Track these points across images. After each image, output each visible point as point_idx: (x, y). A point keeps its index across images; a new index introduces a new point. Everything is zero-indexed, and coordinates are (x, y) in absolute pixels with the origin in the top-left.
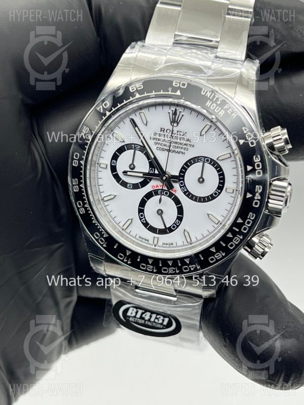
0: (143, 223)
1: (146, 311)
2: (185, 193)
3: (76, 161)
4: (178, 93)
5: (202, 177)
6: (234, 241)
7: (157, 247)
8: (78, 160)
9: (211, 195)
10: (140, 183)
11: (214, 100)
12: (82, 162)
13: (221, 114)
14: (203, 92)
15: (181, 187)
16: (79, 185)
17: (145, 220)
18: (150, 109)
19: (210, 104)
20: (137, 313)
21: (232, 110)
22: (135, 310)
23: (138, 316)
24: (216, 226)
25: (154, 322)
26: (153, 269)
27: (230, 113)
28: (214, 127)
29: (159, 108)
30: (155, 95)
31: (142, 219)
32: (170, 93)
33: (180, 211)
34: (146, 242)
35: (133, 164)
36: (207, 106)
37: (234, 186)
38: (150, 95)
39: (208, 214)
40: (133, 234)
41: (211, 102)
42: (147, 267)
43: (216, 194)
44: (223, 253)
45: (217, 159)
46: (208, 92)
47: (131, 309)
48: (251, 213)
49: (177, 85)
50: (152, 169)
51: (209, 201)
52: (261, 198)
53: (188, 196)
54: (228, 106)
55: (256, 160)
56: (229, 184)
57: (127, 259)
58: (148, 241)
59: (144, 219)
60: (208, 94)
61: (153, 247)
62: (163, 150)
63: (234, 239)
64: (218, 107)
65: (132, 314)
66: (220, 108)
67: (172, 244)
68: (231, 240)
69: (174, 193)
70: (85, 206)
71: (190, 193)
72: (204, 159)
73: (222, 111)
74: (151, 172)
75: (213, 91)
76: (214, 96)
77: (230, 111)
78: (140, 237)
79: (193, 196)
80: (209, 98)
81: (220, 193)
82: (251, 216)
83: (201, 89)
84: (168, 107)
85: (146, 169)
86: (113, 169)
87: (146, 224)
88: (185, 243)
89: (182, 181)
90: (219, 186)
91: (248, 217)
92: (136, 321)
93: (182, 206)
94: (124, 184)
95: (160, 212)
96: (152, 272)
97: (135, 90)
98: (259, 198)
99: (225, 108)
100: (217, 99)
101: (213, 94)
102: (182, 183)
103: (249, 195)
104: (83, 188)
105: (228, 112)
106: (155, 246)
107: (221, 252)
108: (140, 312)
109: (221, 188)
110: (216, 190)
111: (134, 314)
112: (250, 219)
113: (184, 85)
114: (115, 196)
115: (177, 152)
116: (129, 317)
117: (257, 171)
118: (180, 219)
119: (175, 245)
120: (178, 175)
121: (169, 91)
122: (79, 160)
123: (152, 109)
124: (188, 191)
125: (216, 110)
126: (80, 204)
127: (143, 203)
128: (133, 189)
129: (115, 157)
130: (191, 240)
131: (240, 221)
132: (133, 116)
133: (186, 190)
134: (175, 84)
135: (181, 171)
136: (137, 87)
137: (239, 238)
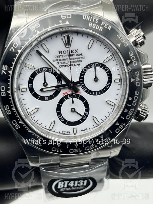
0: (62, 122)
1: (70, 180)
2: (86, 92)
3: (3, 92)
4: (67, 23)
5: (96, 77)
6: (129, 114)
7: (76, 135)
8: (4, 91)
9: (105, 88)
10: (53, 94)
11: (93, 21)
12: (9, 92)
13: (101, 30)
14: (84, 18)
15: (83, 88)
16: (10, 109)
17: (64, 119)
18: (48, 40)
19: (91, 25)
20: (64, 184)
21: (107, 25)
22: (63, 183)
23: (66, 186)
24: (113, 107)
25: (77, 186)
26: (79, 151)
27: (106, 28)
28: (96, 40)
29: (54, 38)
30: (51, 28)
31: (61, 118)
32: (61, 24)
33: (86, 105)
34: (68, 133)
35: (45, 82)
36: (90, 27)
37: (119, 77)
38: (47, 30)
39: (106, 101)
40: (57, 131)
41: (92, 23)
42: (74, 150)
43: (107, 86)
44: (124, 124)
45: (104, 62)
46: (88, 17)
47: (60, 183)
48: (136, 92)
49: (64, 17)
50: (59, 82)
51: (105, 92)
52: (140, 80)
53: (89, 93)
54: (103, 23)
55: (131, 55)
56: (115, 76)
57: (59, 150)
58: (69, 132)
59: (62, 118)
60: (88, 18)
61: (74, 135)
62: (64, 66)
63: (129, 112)
64: (97, 25)
65: (61, 186)
66: (99, 26)
67: (86, 129)
68: (127, 113)
69: (79, 94)
70: (19, 122)
71: (90, 91)
72: (94, 65)
73: (101, 27)
74: (60, 84)
75: (90, 16)
76: (92, 19)
77: (106, 26)
78: (63, 132)
79: (92, 92)
80: (89, 21)
81: (110, 85)
82: (137, 93)
83: (82, 16)
84: (60, 35)
85: (55, 83)
86: (32, 90)
87: (65, 122)
88: (95, 125)
89: (83, 84)
90: (108, 80)
91: (135, 95)
92: (65, 190)
93: (87, 102)
94: (42, 98)
95: (73, 110)
96: (79, 153)
97: (35, 28)
98: (139, 80)
99: (102, 25)
100: (95, 20)
101: (91, 17)
102: (83, 86)
103: (132, 80)
104: (14, 110)
105: (105, 27)
106: (75, 134)
107: (122, 124)
108: (66, 182)
109: (110, 80)
110: (107, 84)
111: (62, 186)
112: (136, 96)
113: (69, 16)
114: (38, 108)
115: (75, 65)
116: (60, 189)
117: (133, 62)
118: (87, 110)
119: (88, 129)
120: (79, 81)
121: (60, 23)
122: (6, 91)
123: (49, 40)
124: (88, 90)
125: (96, 28)
126: (14, 122)
127: (59, 108)
128: (49, 100)
129: (31, 81)
130: (99, 123)
131: (130, 99)
132: (36, 49)
133: (87, 90)
134: (63, 17)
135: (80, 78)
136: (36, 26)
137: (132, 110)
